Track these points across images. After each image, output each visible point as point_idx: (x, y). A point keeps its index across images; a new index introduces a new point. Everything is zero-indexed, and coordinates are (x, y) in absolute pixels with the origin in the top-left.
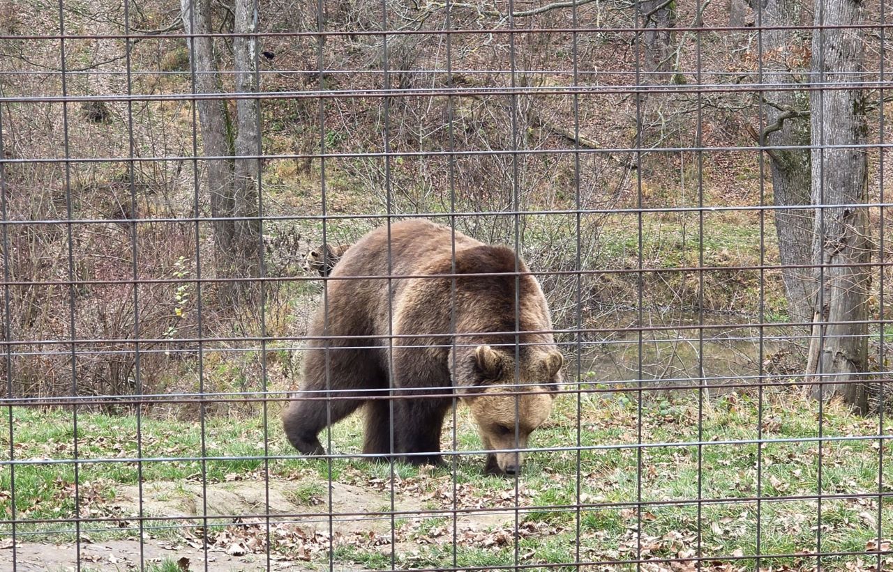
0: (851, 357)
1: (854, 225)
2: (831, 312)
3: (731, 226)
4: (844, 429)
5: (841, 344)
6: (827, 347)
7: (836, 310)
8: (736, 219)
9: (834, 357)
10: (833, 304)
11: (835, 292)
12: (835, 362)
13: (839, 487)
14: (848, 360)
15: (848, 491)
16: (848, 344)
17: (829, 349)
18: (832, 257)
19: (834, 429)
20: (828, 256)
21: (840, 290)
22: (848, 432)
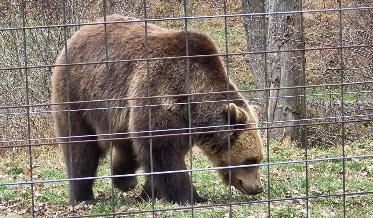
0: (295, 110)
1: (293, 25)
2: (281, 82)
3: (217, 28)
4: (291, 157)
5: (288, 103)
6: (279, 105)
7: (284, 81)
8: (219, 24)
9: (284, 111)
10: (282, 77)
11: (283, 69)
12: (285, 114)
13: (287, 194)
14: (293, 113)
15: (293, 196)
16: (293, 103)
17: (281, 106)
18: (280, 47)
19: (285, 157)
20: (278, 46)
21: (286, 68)
22: (293, 159)
